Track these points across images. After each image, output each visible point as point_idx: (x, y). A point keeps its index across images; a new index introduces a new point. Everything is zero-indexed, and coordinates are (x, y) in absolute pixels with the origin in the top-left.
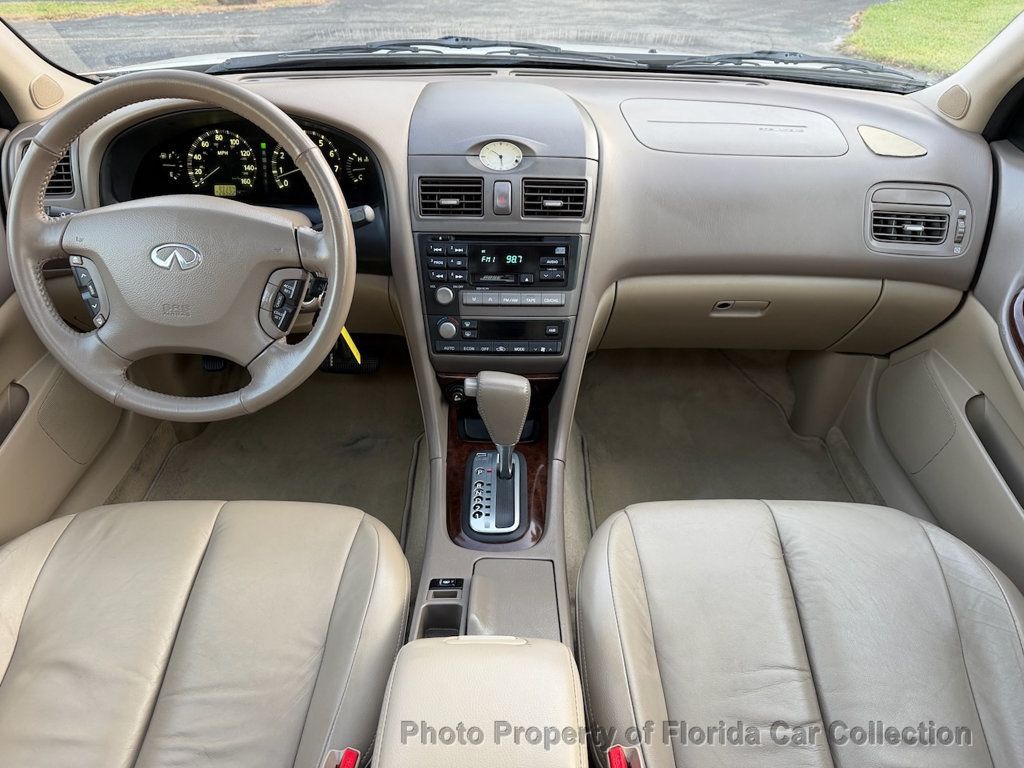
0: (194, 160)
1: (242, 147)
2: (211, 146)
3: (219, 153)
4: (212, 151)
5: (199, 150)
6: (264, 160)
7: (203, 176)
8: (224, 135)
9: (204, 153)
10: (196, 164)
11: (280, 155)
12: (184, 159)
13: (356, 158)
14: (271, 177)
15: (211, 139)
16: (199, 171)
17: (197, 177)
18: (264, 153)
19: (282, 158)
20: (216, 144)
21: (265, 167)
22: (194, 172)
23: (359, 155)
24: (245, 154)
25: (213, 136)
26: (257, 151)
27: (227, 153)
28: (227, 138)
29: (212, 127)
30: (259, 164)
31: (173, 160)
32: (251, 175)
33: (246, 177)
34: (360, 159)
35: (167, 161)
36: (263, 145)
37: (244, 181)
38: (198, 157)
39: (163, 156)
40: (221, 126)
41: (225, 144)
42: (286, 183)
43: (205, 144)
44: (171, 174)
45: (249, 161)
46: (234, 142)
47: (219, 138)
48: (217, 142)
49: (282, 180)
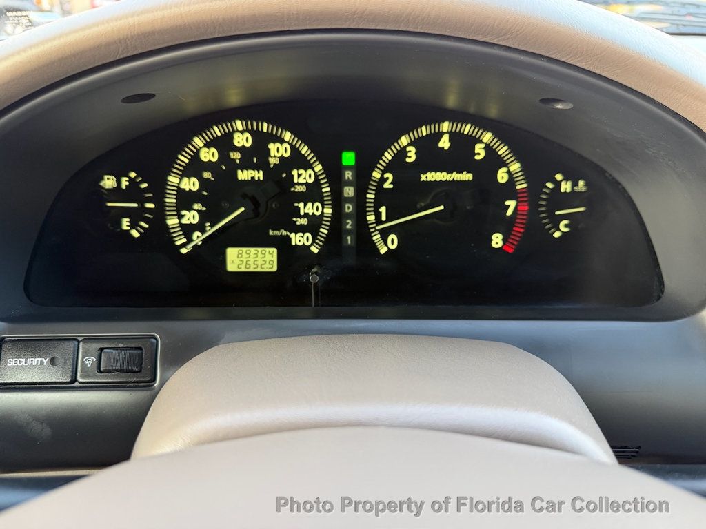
0: (180, 192)
1: (297, 160)
2: (224, 157)
3: (243, 175)
4: (223, 170)
5: (195, 167)
6: (349, 192)
7: (200, 227)
8: (256, 134)
9: (207, 175)
10: (186, 200)
11: (383, 180)
12: (159, 189)
13: (558, 184)
14: (362, 229)
15: (224, 144)
16: (191, 217)
17: (188, 230)
18: (348, 175)
19: (387, 185)
20: (236, 156)
21: (349, 208)
22: (180, 217)
23: (566, 179)
24: (302, 177)
25: (228, 137)
26: (334, 172)
27: (259, 175)
28: (261, 142)
29: (226, 115)
30: (337, 201)
31: (132, 192)
32: (313, 225)
33: (302, 229)
34: (566, 187)
35: (117, 193)
36: (349, 158)
37: (297, 239)
38: (191, 184)
39: (109, 182)
40: (247, 112)
41: (256, 154)
42: (393, 241)
43: (209, 155)
44: (125, 223)
45: (313, 193)
46: (278, 151)
47: (242, 140)
48: (236, 149)
49: (384, 234)
